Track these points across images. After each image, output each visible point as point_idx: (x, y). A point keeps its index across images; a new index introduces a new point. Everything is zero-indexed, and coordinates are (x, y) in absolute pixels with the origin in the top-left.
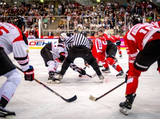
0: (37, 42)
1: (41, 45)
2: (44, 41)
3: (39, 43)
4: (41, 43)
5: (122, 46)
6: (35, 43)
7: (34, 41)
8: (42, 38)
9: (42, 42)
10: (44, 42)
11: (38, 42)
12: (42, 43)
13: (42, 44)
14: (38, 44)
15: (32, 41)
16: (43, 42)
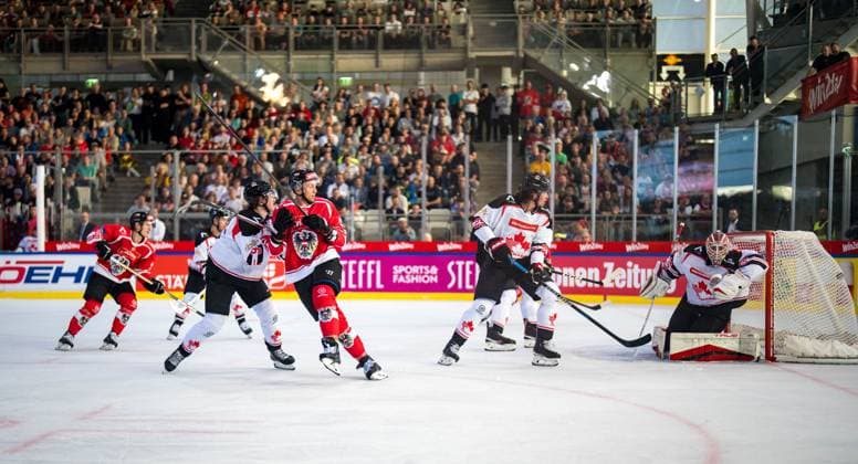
0: (27, 267)
1: (46, 281)
2: (62, 262)
3: (36, 271)
4: (48, 275)
5: (410, 284)
6: (21, 271)
7: (13, 264)
8: (50, 249)
9: (51, 268)
10: (59, 269)
11: (31, 269)
12: (52, 272)
13: (50, 278)
14: (34, 278)
15: (8, 262)
16: (55, 266)
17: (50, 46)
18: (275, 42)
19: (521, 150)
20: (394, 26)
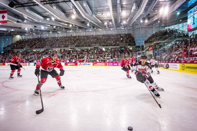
8: (86, 62)
17: (86, 46)
18: (104, 46)
19: (124, 54)
20: (114, 44)
